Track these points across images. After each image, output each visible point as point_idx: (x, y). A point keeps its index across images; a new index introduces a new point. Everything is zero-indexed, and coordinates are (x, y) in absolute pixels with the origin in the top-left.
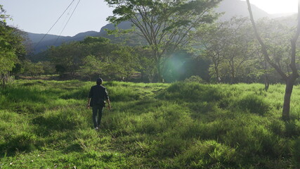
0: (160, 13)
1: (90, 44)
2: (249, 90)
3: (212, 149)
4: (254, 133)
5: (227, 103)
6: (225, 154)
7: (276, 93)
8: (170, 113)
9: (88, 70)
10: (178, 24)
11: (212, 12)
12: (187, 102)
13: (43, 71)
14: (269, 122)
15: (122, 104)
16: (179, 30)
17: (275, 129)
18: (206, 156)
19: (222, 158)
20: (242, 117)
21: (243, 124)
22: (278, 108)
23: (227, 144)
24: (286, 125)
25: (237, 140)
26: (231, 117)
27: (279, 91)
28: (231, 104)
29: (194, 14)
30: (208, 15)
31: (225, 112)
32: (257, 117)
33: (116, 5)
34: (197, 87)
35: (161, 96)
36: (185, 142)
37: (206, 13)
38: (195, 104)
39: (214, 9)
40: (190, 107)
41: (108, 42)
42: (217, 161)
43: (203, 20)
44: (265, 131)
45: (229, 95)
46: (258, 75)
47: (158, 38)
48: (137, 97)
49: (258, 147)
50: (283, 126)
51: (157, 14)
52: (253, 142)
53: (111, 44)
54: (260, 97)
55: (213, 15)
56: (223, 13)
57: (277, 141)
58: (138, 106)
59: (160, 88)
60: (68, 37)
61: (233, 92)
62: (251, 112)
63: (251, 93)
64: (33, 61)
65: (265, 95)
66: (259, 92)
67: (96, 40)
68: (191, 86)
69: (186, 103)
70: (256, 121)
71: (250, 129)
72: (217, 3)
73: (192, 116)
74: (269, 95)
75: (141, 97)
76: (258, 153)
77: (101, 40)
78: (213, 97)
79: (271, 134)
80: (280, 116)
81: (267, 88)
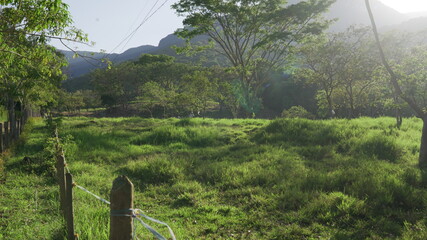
0: (247, 22)
1: (148, 65)
2: (375, 128)
3: (339, 201)
4: (384, 184)
5: (348, 147)
6: (353, 206)
7: (411, 132)
8: (279, 162)
9: (147, 101)
10: (273, 37)
11: (320, 18)
12: (294, 145)
13: (83, 104)
14: (402, 171)
15: (211, 150)
16: (275, 45)
17: (409, 179)
18: (334, 208)
19: (351, 211)
20: (368, 165)
21: (369, 174)
22: (414, 152)
23: (355, 196)
24: (422, 173)
25: (365, 191)
26: (355, 164)
27: (416, 128)
28: (352, 149)
29: (295, 22)
30: (314, 23)
31: (346, 158)
32: (386, 165)
33: (187, 14)
34: (305, 126)
35: (259, 138)
36: (307, 194)
37: (312, 21)
38: (305, 148)
39: (322, 14)
40: (300, 153)
41: (172, 61)
42: (345, 213)
43: (308, 31)
44: (397, 182)
45: (349, 135)
46: (386, 103)
47: (245, 57)
48: (226, 140)
49: (390, 199)
50: (419, 175)
51: (243, 23)
52: (383, 194)
53: (177, 64)
54: (390, 138)
55: (322, 23)
56: (336, 20)
57: (410, 192)
58: (233, 153)
59: (254, 126)
60: (114, 54)
61: (354, 132)
62: (379, 158)
63: (378, 131)
64: (69, 91)
65: (397, 135)
66: (388, 131)
67: (155, 59)
68: (297, 125)
69: (293, 148)
70: (386, 170)
71: (379, 179)
72: (327, 6)
73: (305, 164)
74: (402, 134)
75: (233, 140)
76: (389, 205)
77: (162, 59)
78: (328, 138)
79: (403, 185)
80: (416, 162)
81: (399, 124)
